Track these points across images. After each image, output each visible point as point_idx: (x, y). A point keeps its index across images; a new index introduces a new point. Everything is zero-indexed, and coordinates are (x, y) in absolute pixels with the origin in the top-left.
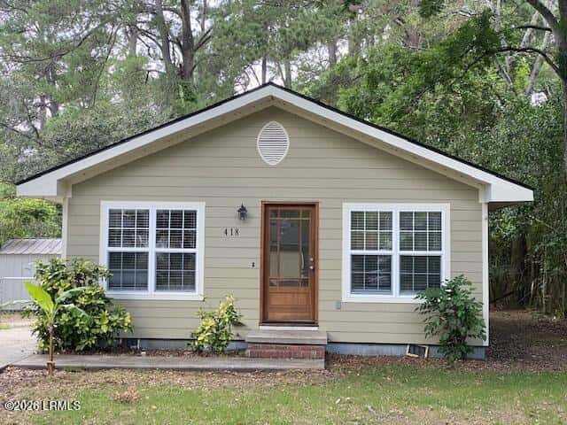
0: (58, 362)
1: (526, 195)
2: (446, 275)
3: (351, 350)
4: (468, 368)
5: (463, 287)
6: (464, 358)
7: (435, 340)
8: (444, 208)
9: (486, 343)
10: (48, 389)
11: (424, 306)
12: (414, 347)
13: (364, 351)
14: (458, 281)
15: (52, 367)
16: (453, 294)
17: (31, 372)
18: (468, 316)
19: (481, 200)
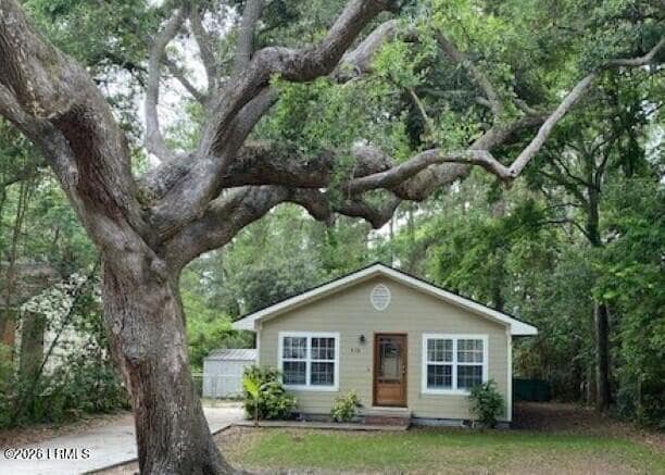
0: (260, 424)
1: (533, 331)
2: (485, 378)
3: (427, 422)
4: (492, 432)
5: (492, 386)
6: (493, 427)
7: (476, 417)
8: (485, 338)
9: (509, 419)
10: (257, 435)
11: (470, 397)
12: (467, 422)
13: (434, 423)
14: (490, 382)
15: (256, 426)
16: (487, 390)
17: (244, 428)
18: (496, 403)
19: (507, 333)
